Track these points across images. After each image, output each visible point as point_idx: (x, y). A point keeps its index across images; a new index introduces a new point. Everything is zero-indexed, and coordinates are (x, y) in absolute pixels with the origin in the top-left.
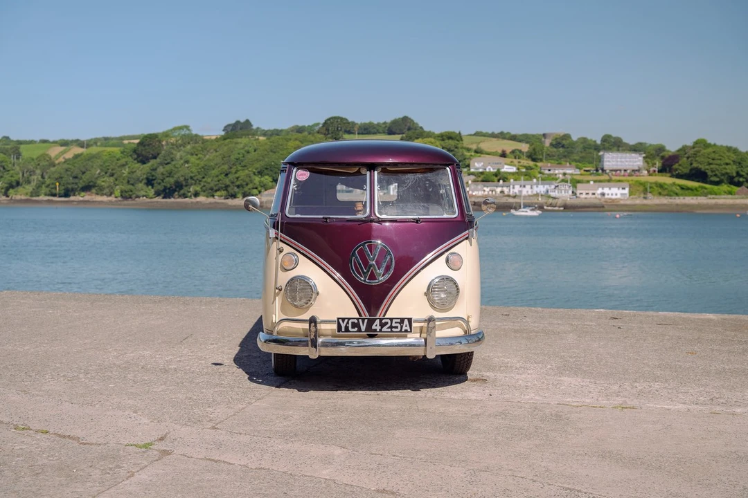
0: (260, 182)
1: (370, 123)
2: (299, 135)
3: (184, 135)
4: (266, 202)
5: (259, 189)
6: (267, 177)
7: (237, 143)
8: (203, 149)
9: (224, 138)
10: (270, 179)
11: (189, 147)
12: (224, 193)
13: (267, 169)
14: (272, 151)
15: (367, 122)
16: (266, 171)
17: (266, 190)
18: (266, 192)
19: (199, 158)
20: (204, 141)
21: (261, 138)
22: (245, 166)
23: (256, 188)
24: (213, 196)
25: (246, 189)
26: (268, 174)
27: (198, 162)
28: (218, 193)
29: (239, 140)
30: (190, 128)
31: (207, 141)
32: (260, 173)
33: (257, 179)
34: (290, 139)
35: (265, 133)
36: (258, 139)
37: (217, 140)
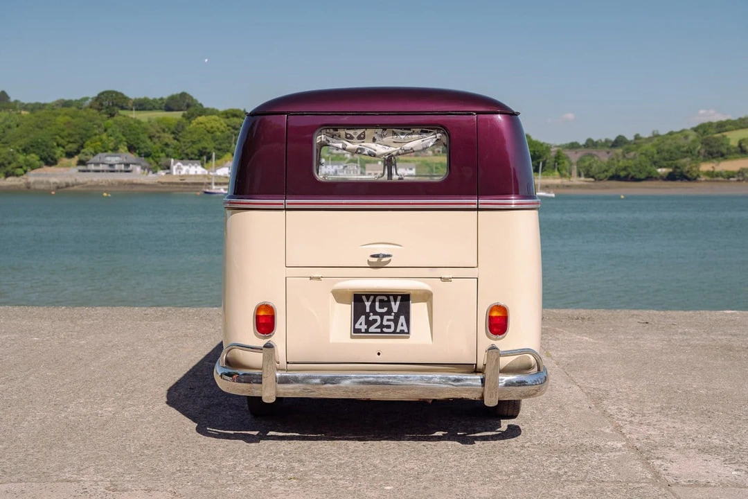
0: (26, 161)
1: (145, 99)
2: (66, 110)
4: (34, 183)
5: (25, 168)
6: (33, 155)
10: (37, 157)
13: (32, 146)
14: (38, 127)
15: (142, 97)
16: (31, 149)
17: (33, 169)
18: (33, 172)
21: (23, 112)
22: (6, 143)
23: (21, 167)
25: (9, 168)
26: (34, 152)
32: (25, 151)
33: (21, 158)
34: (59, 114)
35: (25, 107)
36: (20, 113)
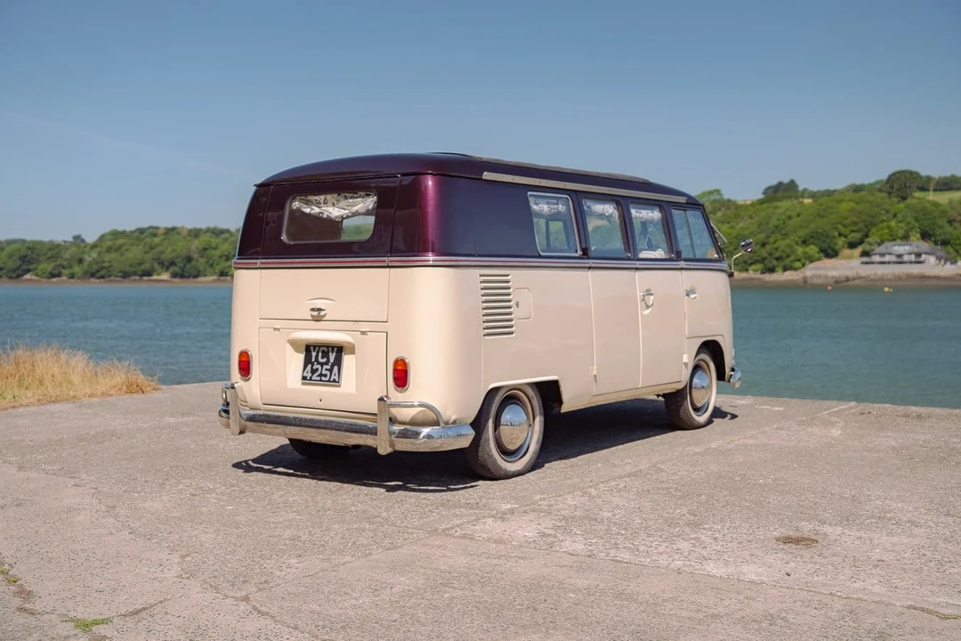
0: (804, 253)
1: (953, 176)
2: (857, 196)
3: (715, 201)
4: (811, 277)
5: (803, 261)
6: (812, 247)
7: (776, 208)
8: (737, 216)
9: (761, 202)
10: (817, 249)
11: (719, 214)
12: (759, 266)
13: (812, 237)
14: (819, 216)
15: (948, 174)
16: (811, 241)
17: (811, 262)
18: (811, 265)
19: (732, 227)
20: (737, 207)
21: (807, 201)
22: (786, 235)
23: (799, 260)
24: (747, 270)
25: (787, 262)
26: (813, 244)
27: (730, 231)
28: (753, 267)
29: (779, 204)
30: (722, 192)
31: (741, 206)
32: (804, 242)
33: (800, 250)
34: (843, 200)
35: (813, 195)
36: (802, 202)
37: (753, 204)
